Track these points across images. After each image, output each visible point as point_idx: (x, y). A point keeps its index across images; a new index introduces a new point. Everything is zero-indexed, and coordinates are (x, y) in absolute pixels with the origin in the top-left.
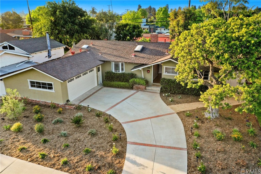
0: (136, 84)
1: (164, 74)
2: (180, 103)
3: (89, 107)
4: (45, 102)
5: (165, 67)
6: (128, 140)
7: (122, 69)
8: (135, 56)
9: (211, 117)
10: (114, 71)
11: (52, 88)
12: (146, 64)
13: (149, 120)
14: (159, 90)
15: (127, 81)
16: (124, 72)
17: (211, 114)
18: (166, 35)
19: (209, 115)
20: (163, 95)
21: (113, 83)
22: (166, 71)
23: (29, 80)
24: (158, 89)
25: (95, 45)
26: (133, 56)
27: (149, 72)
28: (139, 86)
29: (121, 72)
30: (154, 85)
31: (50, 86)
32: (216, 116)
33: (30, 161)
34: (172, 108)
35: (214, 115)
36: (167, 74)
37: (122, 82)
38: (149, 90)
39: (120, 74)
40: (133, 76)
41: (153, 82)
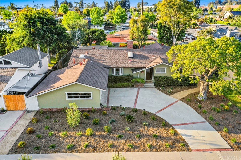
0: (137, 83)
1: (156, 73)
2: (176, 93)
4: (82, 109)
5: (156, 68)
7: (122, 73)
8: (131, 61)
9: (204, 99)
10: (115, 75)
11: (90, 96)
14: (153, 85)
15: (128, 81)
17: (203, 98)
19: (202, 98)
20: (160, 88)
21: (116, 84)
22: (157, 71)
23: (66, 93)
24: (152, 85)
25: (90, 54)
26: (130, 62)
27: (143, 73)
28: (139, 84)
29: (121, 75)
30: (147, 82)
31: (88, 95)
35: (205, 98)
36: (157, 73)
37: (124, 82)
38: (147, 86)
39: (120, 76)
40: (131, 77)
41: (146, 80)
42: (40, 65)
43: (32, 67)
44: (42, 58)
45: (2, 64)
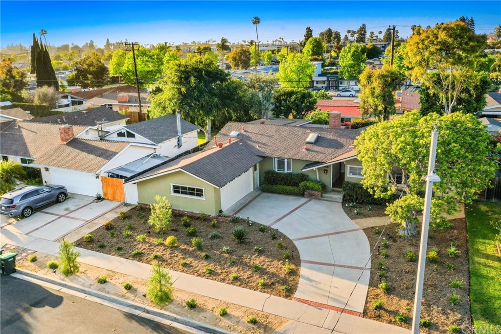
0: (309, 189)
1: (348, 176)
2: (369, 217)
3: (249, 219)
4: (192, 213)
5: (348, 166)
6: (301, 259)
7: (289, 168)
8: (307, 149)
9: (406, 234)
10: (276, 171)
11: (202, 195)
12: (322, 163)
13: (327, 237)
14: (341, 198)
15: (297, 185)
16: (291, 171)
17: (406, 232)
18: (355, 103)
19: (403, 232)
20: (347, 205)
21: (275, 187)
22: (350, 172)
23: (172, 185)
24: (339, 197)
25: (248, 132)
26: (304, 150)
27: (327, 173)
28: (313, 192)
29: (286, 171)
30: (333, 191)
31: (199, 193)
32: (412, 234)
33: (198, 276)
34: (357, 223)
35: (409, 232)
36: (351, 176)
37: (289, 185)
38: (327, 197)
39: (285, 174)
40: (304, 177)
41: (333, 187)
42: (178, 144)
43: (160, 145)
44: (182, 133)
45: (125, 136)
